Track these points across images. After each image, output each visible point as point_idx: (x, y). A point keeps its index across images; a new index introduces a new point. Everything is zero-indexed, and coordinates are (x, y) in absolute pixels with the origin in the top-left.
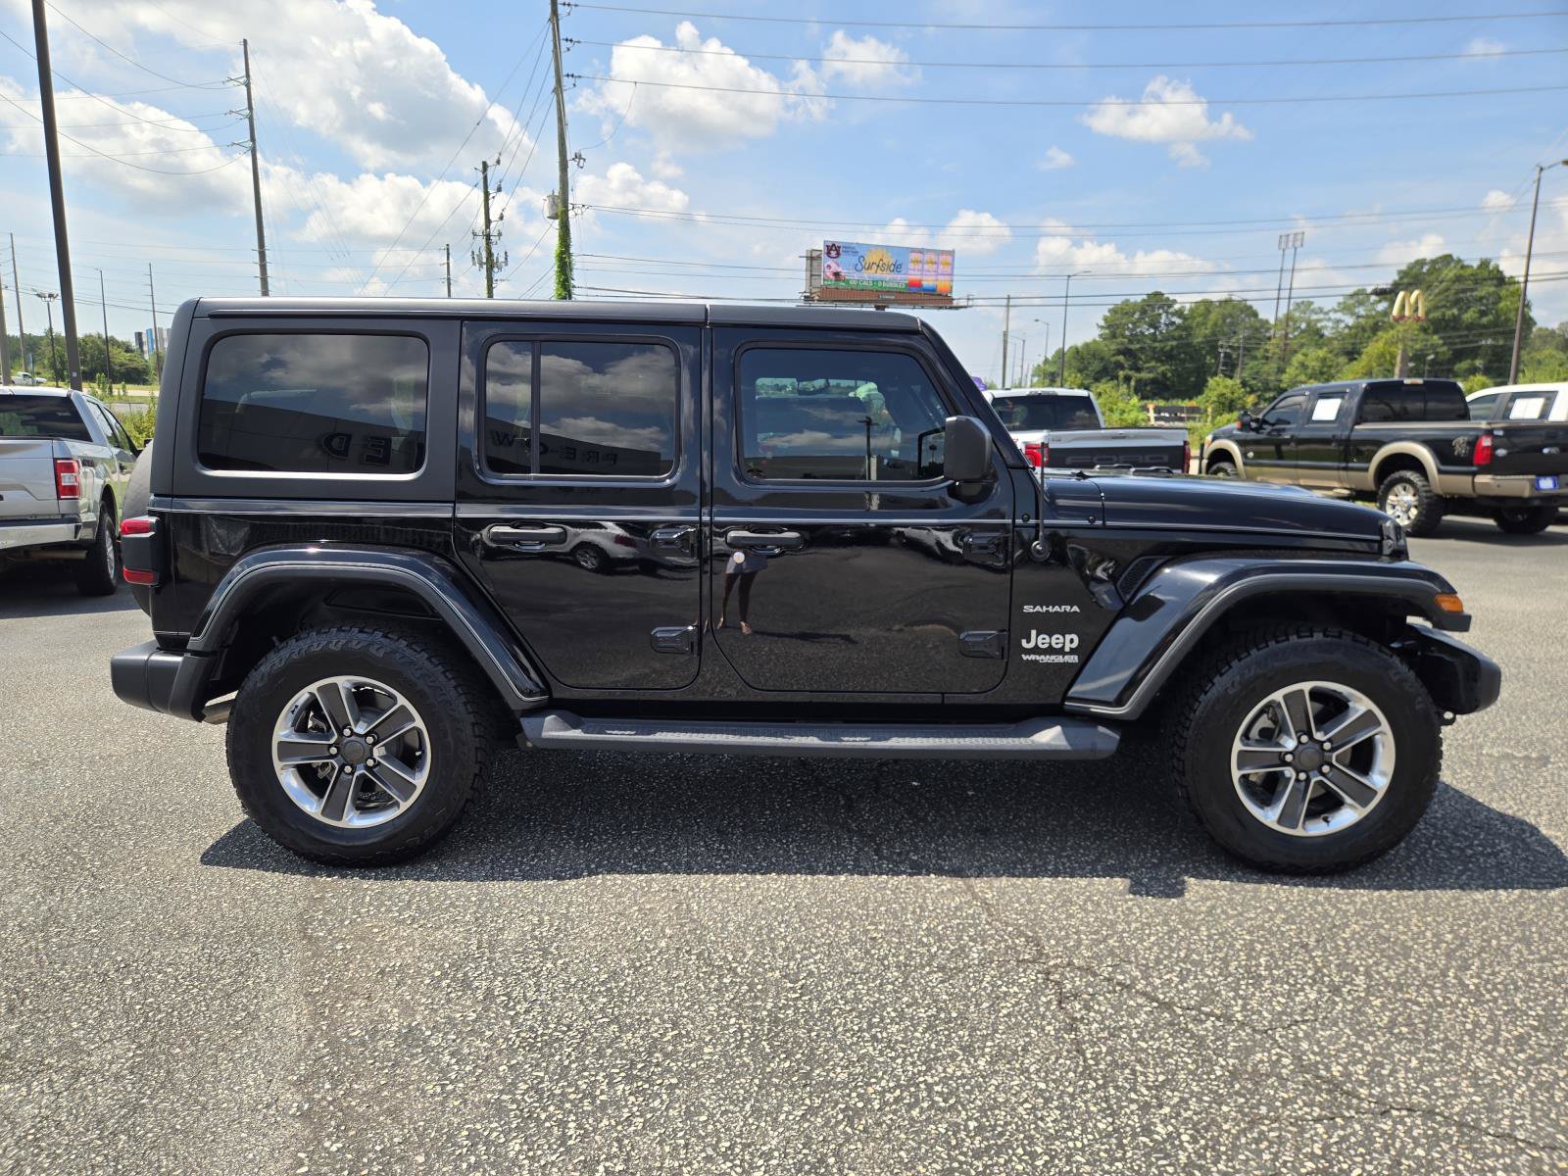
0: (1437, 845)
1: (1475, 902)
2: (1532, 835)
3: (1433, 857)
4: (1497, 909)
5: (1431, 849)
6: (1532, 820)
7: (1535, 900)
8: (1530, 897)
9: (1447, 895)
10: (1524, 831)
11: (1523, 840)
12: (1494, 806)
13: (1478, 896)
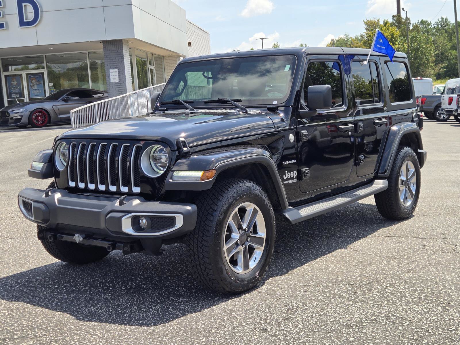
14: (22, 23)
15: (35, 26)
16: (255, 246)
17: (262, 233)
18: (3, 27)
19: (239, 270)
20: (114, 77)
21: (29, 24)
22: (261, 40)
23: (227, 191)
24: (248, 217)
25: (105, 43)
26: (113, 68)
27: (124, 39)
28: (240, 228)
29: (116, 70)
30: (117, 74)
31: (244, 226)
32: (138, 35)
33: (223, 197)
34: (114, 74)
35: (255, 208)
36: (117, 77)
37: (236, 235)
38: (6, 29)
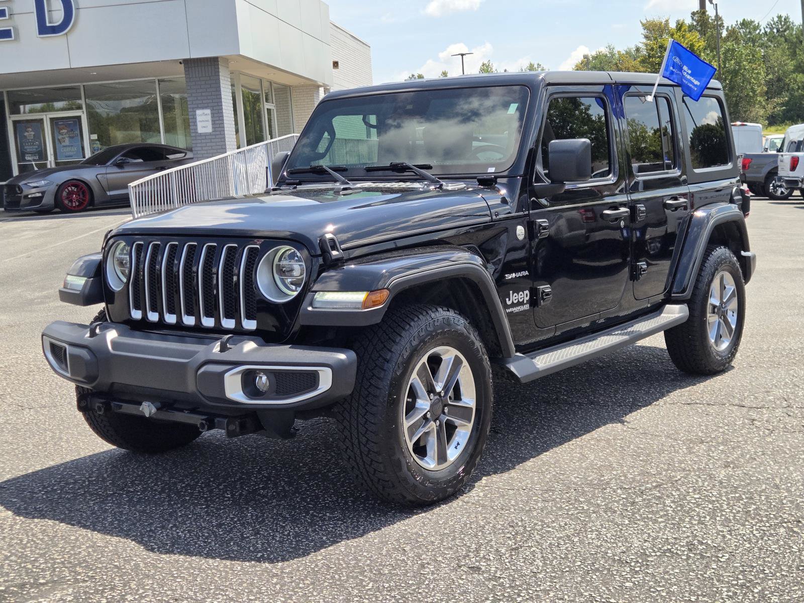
0: (84, 481)
1: (53, 460)
2: (19, 509)
3: (84, 474)
4: (41, 461)
5: (87, 478)
6: (20, 519)
7: (20, 471)
8: (22, 471)
9: (69, 458)
10: (26, 509)
11: (26, 503)
12: (50, 522)
13: (52, 463)
14: (44, 29)
15: (66, 34)
16: (457, 422)
17: (469, 399)
18: (10, 36)
19: (430, 463)
20: (204, 124)
21: (55, 30)
22: (460, 56)
23: (408, 326)
24: (444, 371)
25: (187, 63)
26: (203, 108)
27: (222, 57)
28: (431, 390)
29: (208, 111)
30: (209, 118)
31: (439, 388)
32: (246, 50)
33: (401, 336)
34: (204, 118)
35: (456, 357)
36: (209, 124)
37: (424, 404)
38: (16, 39)
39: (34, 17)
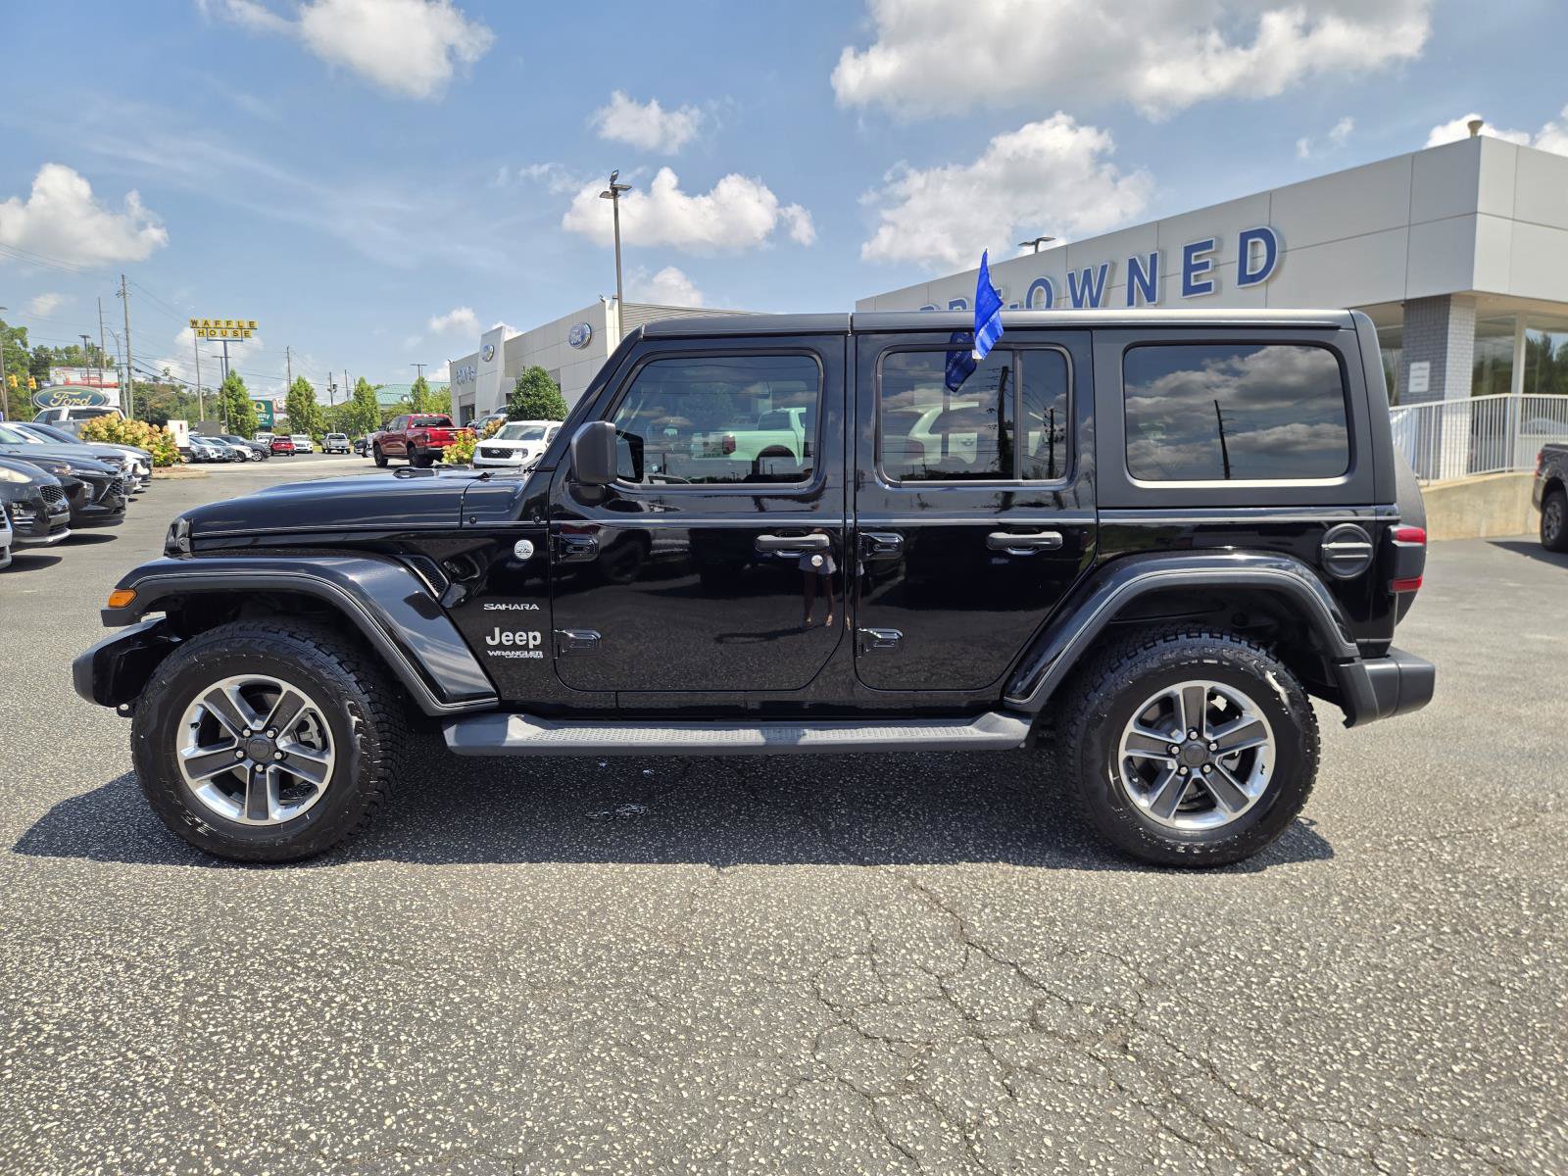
14: (1244, 278)
15: (1267, 281)
18: (1210, 290)
20: (1419, 381)
21: (1254, 278)
25: (1410, 305)
26: (1420, 360)
27: (1455, 294)
29: (1427, 365)
30: (1427, 373)
32: (1479, 285)
34: (1420, 373)
35: (290, 692)
36: (1426, 381)
38: (1216, 293)
39: (1236, 266)
